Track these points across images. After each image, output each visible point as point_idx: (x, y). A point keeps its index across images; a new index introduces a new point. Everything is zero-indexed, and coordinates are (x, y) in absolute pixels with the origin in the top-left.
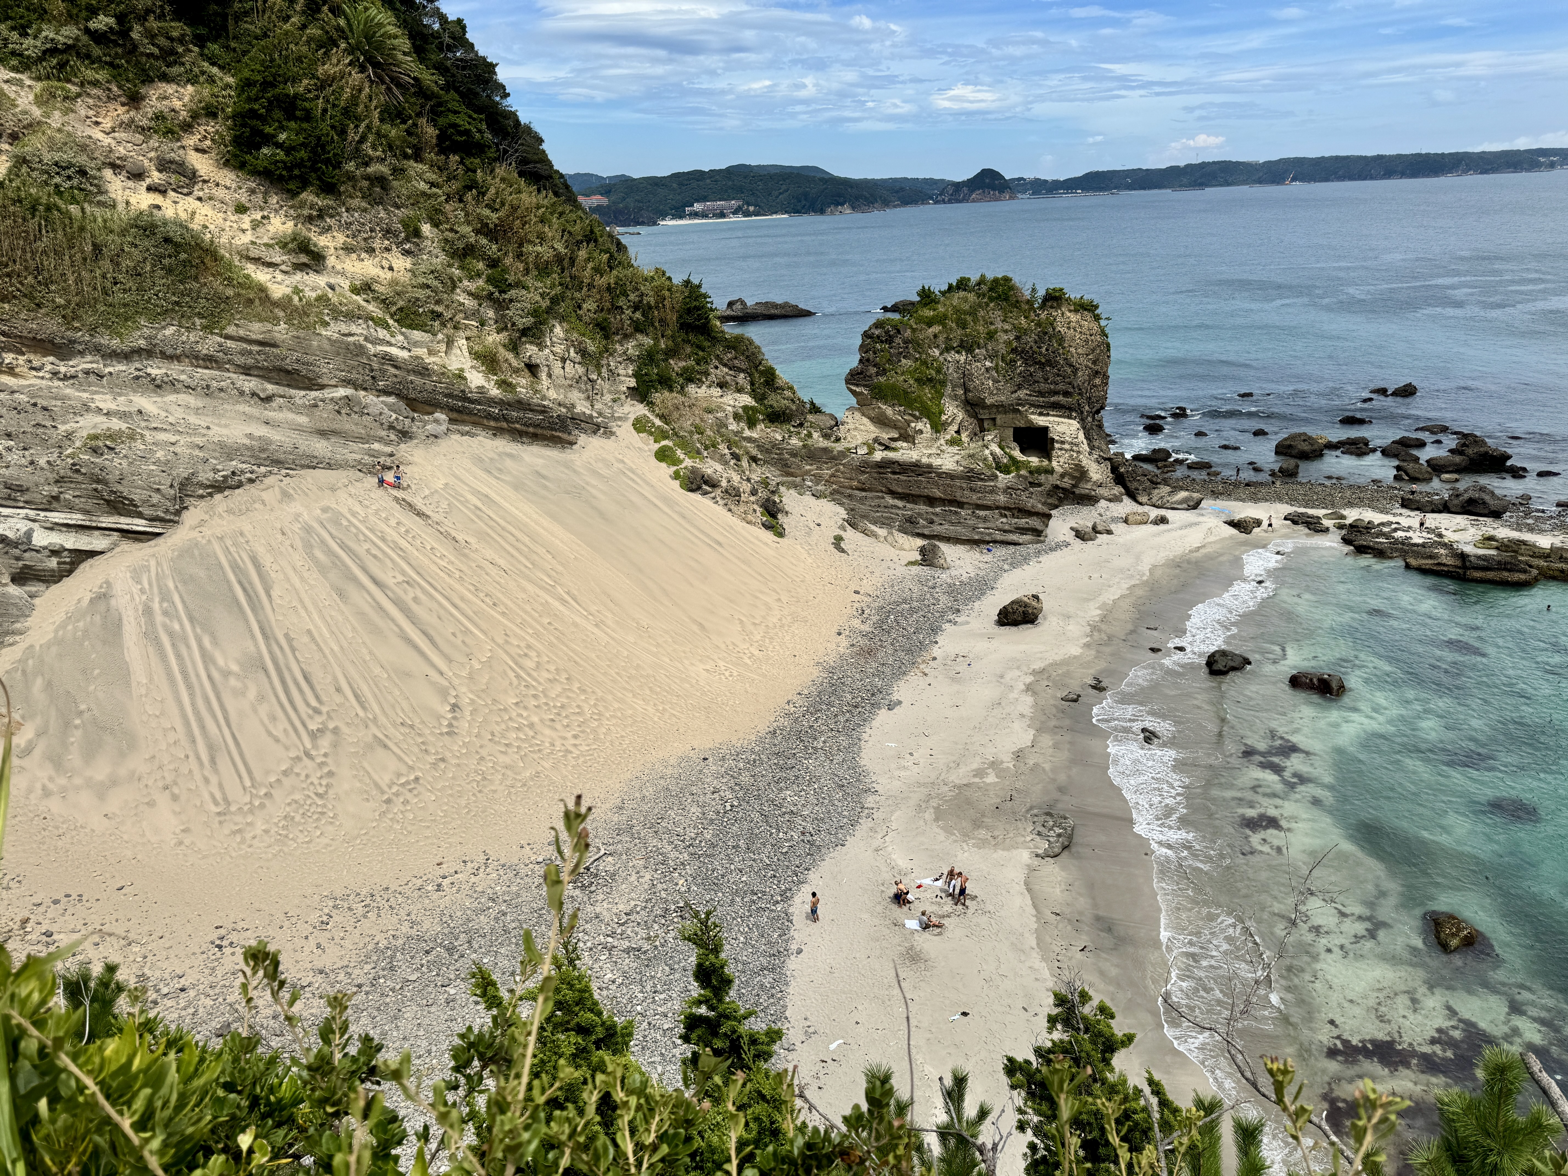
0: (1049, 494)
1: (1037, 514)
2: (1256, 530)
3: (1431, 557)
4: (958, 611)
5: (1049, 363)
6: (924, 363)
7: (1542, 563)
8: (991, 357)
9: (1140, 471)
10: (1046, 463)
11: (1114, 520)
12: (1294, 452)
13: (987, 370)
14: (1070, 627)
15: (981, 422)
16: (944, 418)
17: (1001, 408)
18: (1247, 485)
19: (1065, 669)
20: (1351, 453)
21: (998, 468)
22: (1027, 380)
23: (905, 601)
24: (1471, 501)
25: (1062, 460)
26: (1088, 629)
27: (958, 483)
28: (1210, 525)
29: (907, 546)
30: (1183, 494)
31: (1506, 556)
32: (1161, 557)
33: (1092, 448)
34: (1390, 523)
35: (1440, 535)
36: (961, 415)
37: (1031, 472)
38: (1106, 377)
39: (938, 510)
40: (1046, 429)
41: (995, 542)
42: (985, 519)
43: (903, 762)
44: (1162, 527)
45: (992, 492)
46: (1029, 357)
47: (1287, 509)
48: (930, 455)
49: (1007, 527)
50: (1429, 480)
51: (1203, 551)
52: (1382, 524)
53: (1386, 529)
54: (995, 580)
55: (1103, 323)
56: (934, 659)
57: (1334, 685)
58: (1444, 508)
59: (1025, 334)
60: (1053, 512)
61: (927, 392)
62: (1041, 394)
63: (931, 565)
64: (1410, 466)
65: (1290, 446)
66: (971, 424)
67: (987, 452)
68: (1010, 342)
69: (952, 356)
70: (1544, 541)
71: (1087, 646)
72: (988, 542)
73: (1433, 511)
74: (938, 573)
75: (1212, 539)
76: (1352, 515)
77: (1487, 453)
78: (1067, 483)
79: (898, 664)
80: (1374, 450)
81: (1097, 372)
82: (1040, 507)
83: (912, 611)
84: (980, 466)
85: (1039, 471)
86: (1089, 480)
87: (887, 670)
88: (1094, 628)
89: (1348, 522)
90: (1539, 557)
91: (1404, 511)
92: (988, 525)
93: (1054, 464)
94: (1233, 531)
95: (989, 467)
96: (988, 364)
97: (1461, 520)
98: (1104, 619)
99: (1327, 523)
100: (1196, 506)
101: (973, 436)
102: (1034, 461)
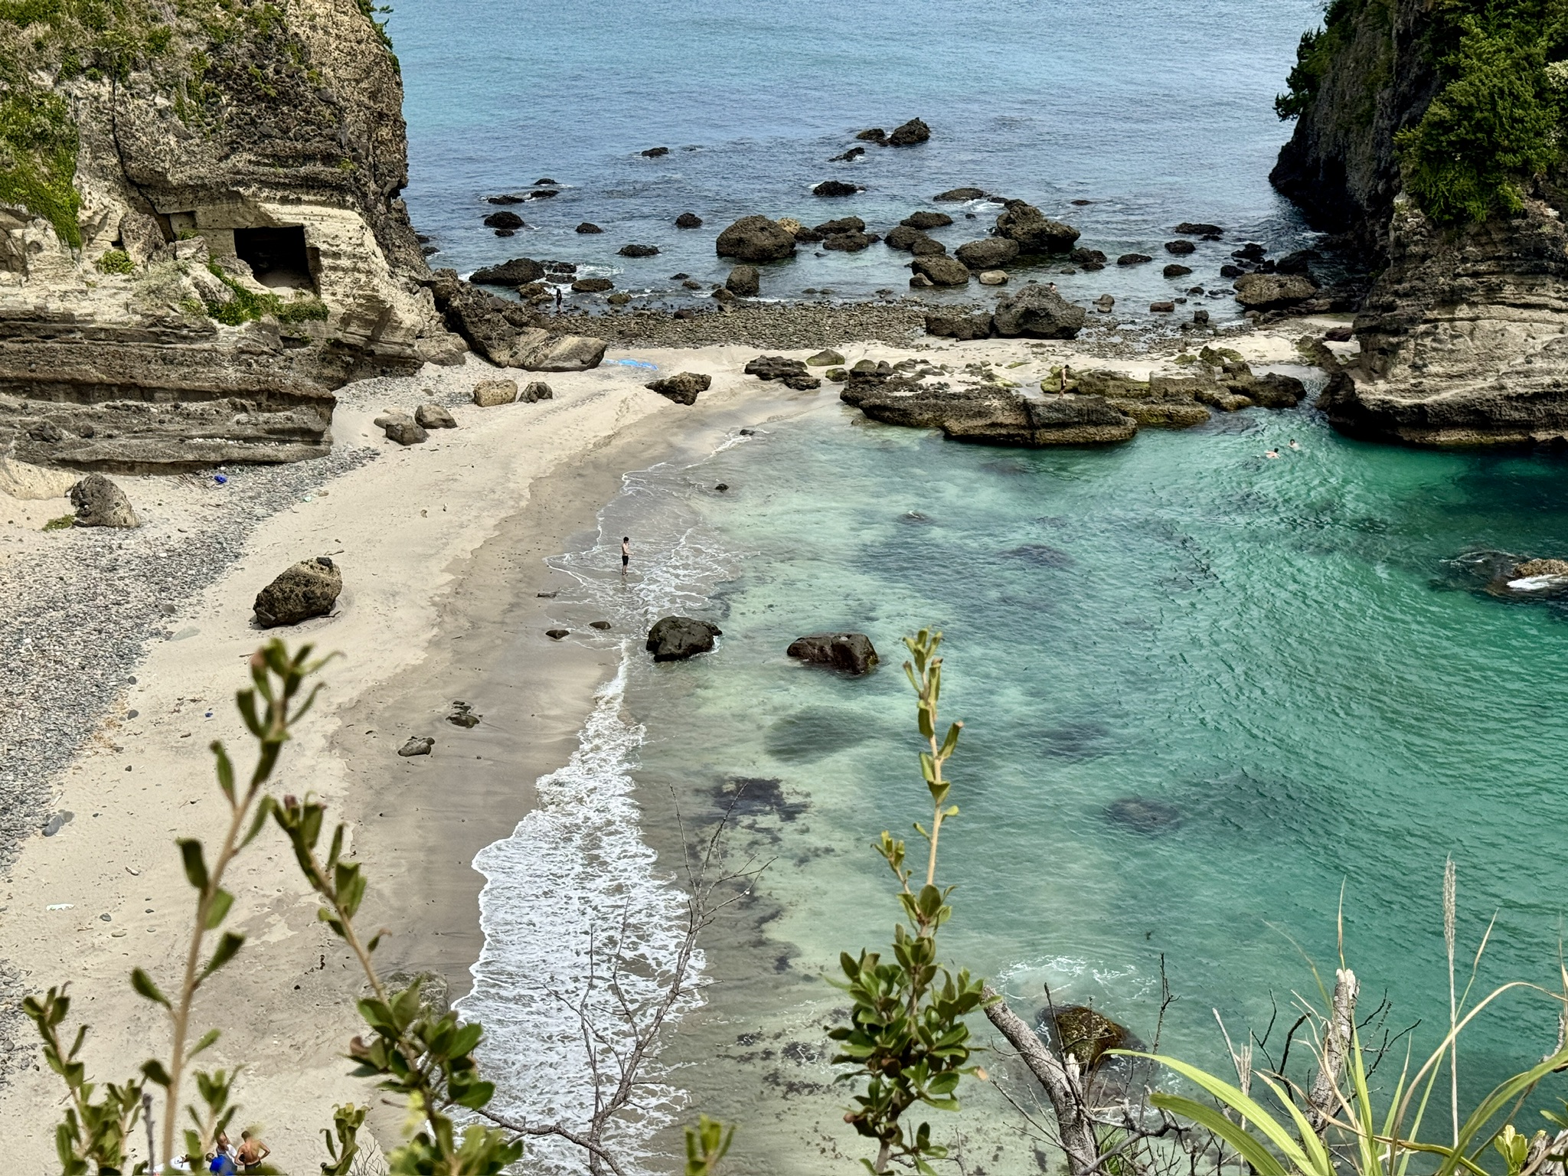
0: (326, 359)
1: (306, 400)
2: (702, 396)
3: (980, 414)
4: (172, 610)
5: (284, 97)
6: (24, 102)
7: (1141, 407)
8: (166, 86)
9: (488, 304)
10: (309, 297)
11: (454, 399)
12: (748, 251)
13: (162, 113)
14: (399, 614)
15: (164, 220)
16: (83, 215)
17: (200, 190)
18: (678, 316)
19: (398, 694)
20: (840, 247)
21: (214, 312)
22: (245, 134)
23: (52, 604)
24: (1029, 314)
25: (339, 290)
26: (432, 612)
27: (134, 348)
28: (625, 394)
29: (41, 489)
30: (570, 342)
31: (1087, 401)
32: (548, 459)
33: (394, 263)
34: (913, 363)
35: (990, 377)
36: (119, 209)
37: (282, 318)
38: (399, 124)
39: (99, 407)
40: (298, 231)
41: (229, 463)
42: (203, 419)
43: (88, 938)
44: (542, 405)
45: (208, 362)
46: (245, 88)
47: (749, 354)
48: (64, 295)
49: (250, 431)
50: (961, 285)
51: (618, 443)
52: (901, 366)
53: (908, 375)
54: (240, 539)
55: (378, 18)
56: (133, 714)
57: (859, 652)
58: (991, 330)
59: (229, 40)
60: (337, 394)
61: (39, 163)
62: (279, 160)
63: (100, 523)
64: (931, 263)
65: (740, 241)
66: (144, 226)
67: (186, 282)
68: (200, 57)
69: (82, 86)
70: (1140, 370)
71: (435, 644)
72: (216, 465)
73: (975, 337)
74: (117, 537)
75: (630, 419)
76: (853, 354)
77: (1043, 231)
78: (356, 334)
79: (54, 737)
80: (874, 239)
81: (381, 115)
82: (310, 386)
83: (71, 622)
84: (175, 312)
85: (298, 314)
86: (397, 326)
87: (31, 754)
88: (445, 609)
89: (848, 367)
90: (1136, 397)
91: (932, 340)
92: (210, 429)
93: (326, 298)
94: (664, 402)
95: (196, 312)
96: (161, 101)
97: (1017, 347)
98: (459, 589)
99: (816, 372)
100: (595, 361)
101: (153, 249)
102: (286, 294)
